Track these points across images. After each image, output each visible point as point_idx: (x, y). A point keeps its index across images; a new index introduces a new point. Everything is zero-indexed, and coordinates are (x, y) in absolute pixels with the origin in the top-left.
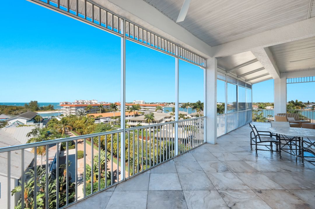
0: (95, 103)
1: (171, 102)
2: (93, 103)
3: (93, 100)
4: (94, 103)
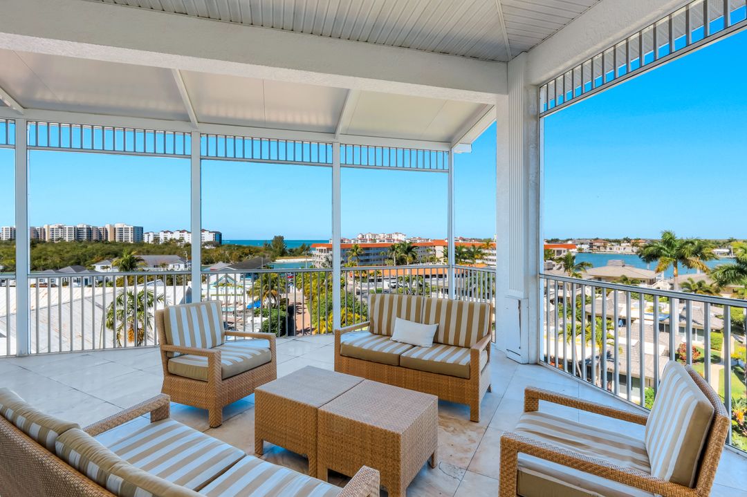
0: (400, 241)
1: (620, 237)
2: (394, 240)
3: (396, 233)
4: (397, 240)
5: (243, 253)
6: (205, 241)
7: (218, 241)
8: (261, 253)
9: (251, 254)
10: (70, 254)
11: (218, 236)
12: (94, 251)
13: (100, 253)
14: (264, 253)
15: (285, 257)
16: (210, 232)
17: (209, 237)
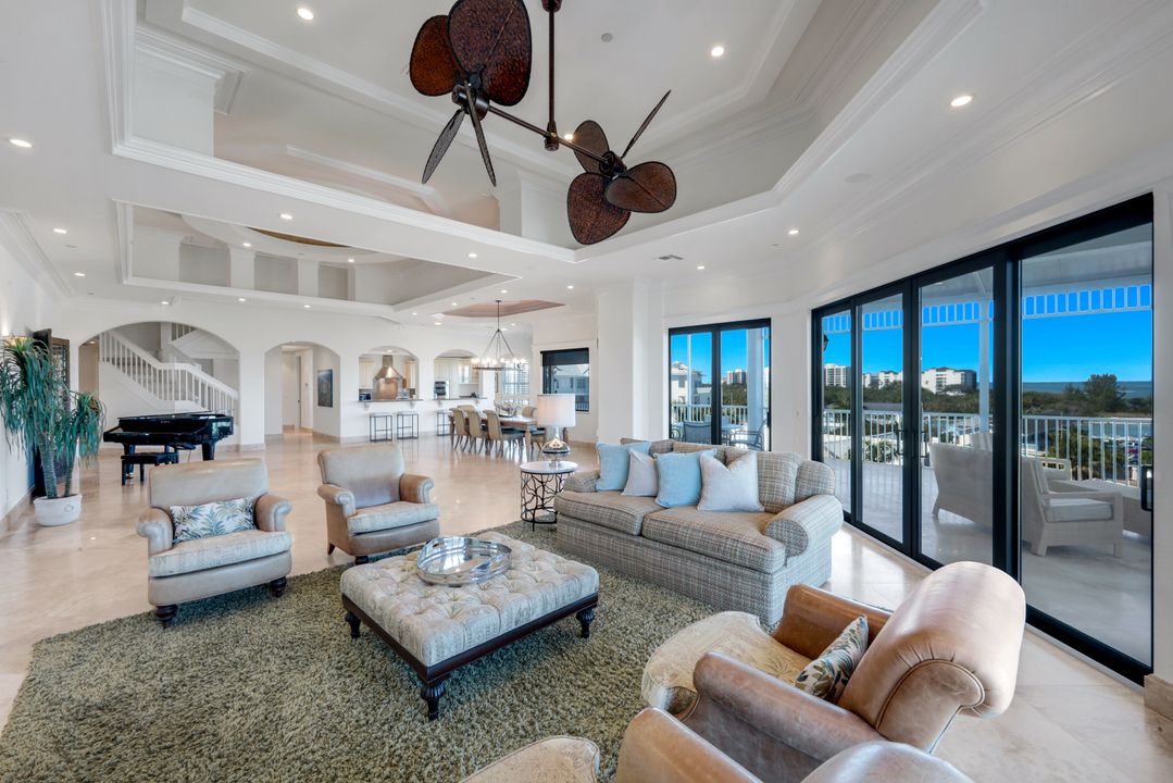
6: (948, 383)
7: (970, 383)
8: (1058, 405)
9: (1035, 405)
11: (970, 377)
14: (1066, 406)
15: (1122, 414)
16: (956, 371)
17: (954, 378)
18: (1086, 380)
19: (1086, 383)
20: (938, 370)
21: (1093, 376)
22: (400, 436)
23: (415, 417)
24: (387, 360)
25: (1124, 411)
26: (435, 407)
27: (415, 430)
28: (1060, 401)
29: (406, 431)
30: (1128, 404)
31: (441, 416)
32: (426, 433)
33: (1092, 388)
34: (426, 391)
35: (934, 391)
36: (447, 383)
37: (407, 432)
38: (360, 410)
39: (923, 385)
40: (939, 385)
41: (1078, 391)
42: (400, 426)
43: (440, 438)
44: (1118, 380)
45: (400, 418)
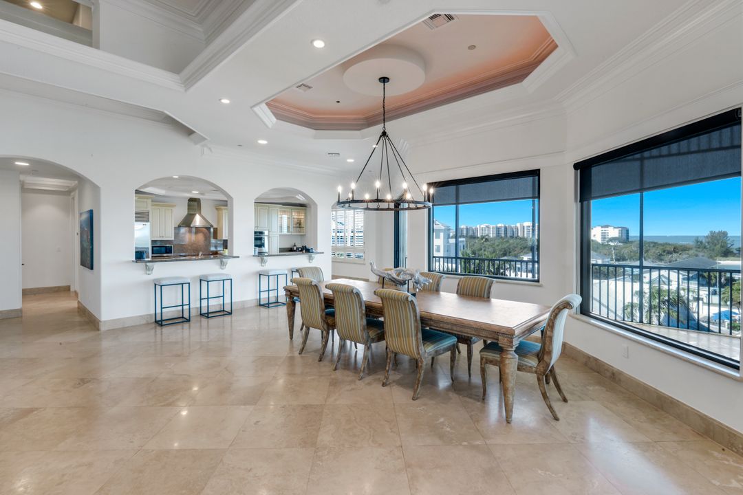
5: (664, 251)
6: (610, 236)
7: (624, 237)
8: (691, 252)
9: (675, 252)
10: (500, 247)
11: (625, 232)
12: (515, 245)
13: (520, 247)
14: (696, 252)
15: (732, 258)
16: (615, 228)
17: (614, 233)
18: (706, 234)
19: (707, 237)
20: (602, 227)
21: (711, 232)
22: (204, 311)
23: (227, 283)
24: (194, 204)
25: (734, 256)
26: (256, 266)
27: (227, 300)
28: (691, 249)
29: (212, 302)
30: (735, 251)
31: (264, 280)
32: (243, 302)
33: (710, 239)
34: (242, 243)
35: (600, 241)
36: (266, 233)
37: (215, 304)
38: (138, 274)
39: (592, 238)
40: (604, 237)
41: (701, 242)
42: (204, 295)
43: (263, 310)
44: (729, 235)
45: (204, 284)
